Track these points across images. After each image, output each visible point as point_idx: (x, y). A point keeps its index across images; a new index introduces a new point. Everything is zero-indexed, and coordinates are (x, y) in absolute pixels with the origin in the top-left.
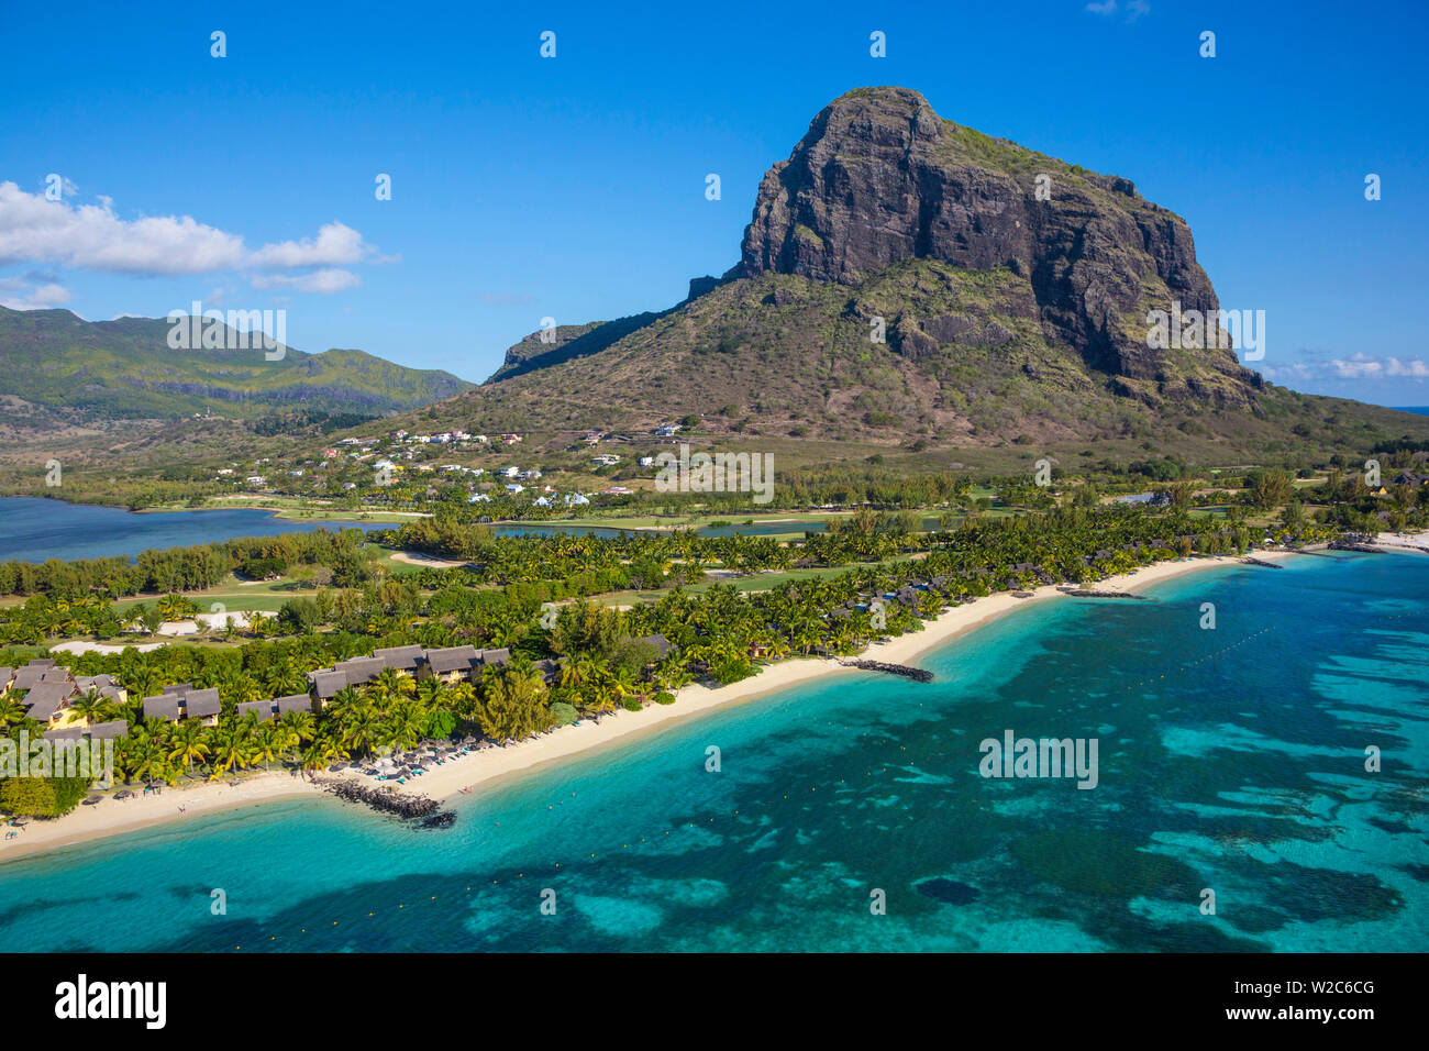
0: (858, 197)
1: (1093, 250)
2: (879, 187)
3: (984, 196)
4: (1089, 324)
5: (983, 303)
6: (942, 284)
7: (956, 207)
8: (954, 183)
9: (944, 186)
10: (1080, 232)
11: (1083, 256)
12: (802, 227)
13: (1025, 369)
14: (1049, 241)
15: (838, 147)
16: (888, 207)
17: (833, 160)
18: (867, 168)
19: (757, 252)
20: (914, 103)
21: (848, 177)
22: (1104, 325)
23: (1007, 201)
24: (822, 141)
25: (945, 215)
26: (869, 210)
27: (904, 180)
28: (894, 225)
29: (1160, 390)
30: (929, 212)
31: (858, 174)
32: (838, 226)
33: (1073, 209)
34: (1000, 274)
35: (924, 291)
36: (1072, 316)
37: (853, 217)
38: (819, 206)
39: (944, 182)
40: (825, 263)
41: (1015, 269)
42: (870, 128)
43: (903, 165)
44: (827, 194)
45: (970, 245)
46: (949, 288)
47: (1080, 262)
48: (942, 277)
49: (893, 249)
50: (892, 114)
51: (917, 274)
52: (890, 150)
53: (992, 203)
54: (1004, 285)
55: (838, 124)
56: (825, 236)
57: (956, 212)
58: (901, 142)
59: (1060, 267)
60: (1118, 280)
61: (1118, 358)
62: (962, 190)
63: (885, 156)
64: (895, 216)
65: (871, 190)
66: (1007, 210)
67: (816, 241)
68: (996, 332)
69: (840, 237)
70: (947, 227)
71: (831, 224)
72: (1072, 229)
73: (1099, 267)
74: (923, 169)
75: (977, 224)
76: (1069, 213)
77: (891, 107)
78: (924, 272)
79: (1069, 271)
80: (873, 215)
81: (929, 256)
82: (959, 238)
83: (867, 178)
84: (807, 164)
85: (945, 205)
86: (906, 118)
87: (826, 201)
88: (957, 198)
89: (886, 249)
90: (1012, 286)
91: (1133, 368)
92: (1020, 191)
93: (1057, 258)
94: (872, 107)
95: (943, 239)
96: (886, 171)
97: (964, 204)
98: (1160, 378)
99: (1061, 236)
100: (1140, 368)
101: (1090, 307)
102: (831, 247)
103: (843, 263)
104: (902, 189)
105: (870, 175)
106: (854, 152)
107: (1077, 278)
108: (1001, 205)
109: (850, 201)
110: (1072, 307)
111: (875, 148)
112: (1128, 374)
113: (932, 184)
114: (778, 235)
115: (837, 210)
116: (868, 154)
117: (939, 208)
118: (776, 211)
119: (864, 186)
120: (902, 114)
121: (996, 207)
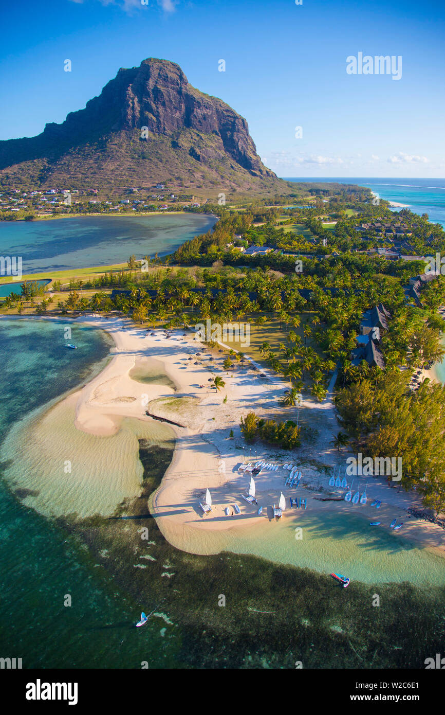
0: (166, 103)
1: (238, 130)
2: (173, 100)
3: (206, 108)
4: (240, 153)
5: (213, 145)
6: (199, 137)
7: (199, 111)
8: (198, 103)
9: (195, 103)
10: (234, 123)
11: (235, 131)
12: (147, 112)
13: (232, 167)
14: (224, 125)
15: (156, 83)
16: (175, 108)
17: (156, 87)
18: (169, 92)
19: (130, 120)
20: (179, 69)
21: (163, 95)
22: (244, 154)
23: (212, 110)
24: (150, 80)
25: (195, 113)
26: (170, 108)
27: (181, 99)
28: (178, 115)
29: (261, 174)
30: (189, 112)
31: (166, 95)
32: (161, 114)
33: (230, 115)
34: (213, 135)
35: (195, 140)
36: (235, 151)
37: (166, 110)
38: (154, 106)
39: (195, 101)
40: (158, 127)
41: (217, 134)
42: (167, 77)
43: (179, 92)
44: (155, 100)
45: (203, 125)
46: (202, 139)
47: (236, 133)
48: (198, 135)
49: (178, 123)
50: (173, 72)
51: (190, 133)
52: (175, 87)
53: (208, 110)
54: (216, 139)
55: (155, 73)
56: (157, 116)
57: (198, 112)
58: (178, 84)
59: (229, 134)
60: (245, 140)
61: (251, 164)
62: (201, 105)
63: (173, 89)
64: (178, 112)
65: (171, 101)
66: (212, 113)
67: (154, 118)
68: (219, 155)
69: (162, 117)
70: (196, 118)
71: (159, 112)
72: (231, 122)
73: (241, 135)
74: (187, 96)
75: (205, 117)
76: (229, 116)
77: (172, 70)
78: (192, 133)
79: (232, 136)
80: (172, 111)
81: (191, 127)
82: (199, 122)
83: (169, 96)
84: (146, 88)
85: (195, 110)
86: (178, 75)
87: (155, 103)
88: (199, 107)
89: (176, 124)
90: (218, 140)
91: (255, 168)
92: (214, 107)
93: (227, 131)
94: (166, 69)
95: (195, 122)
96: (174, 95)
97: (201, 110)
98: (260, 171)
99: (227, 124)
100: (256, 168)
101: (240, 148)
102: (160, 121)
103: (164, 127)
104: (180, 102)
105: (170, 96)
106: (162, 86)
107: (235, 138)
108: (211, 111)
109: (164, 104)
110: (235, 148)
111: (170, 85)
112: (254, 169)
113: (190, 102)
114: (138, 114)
115: (160, 107)
116: (168, 87)
117: (193, 111)
118: (136, 105)
119: (168, 99)
120: (176, 73)
121: (209, 112)
